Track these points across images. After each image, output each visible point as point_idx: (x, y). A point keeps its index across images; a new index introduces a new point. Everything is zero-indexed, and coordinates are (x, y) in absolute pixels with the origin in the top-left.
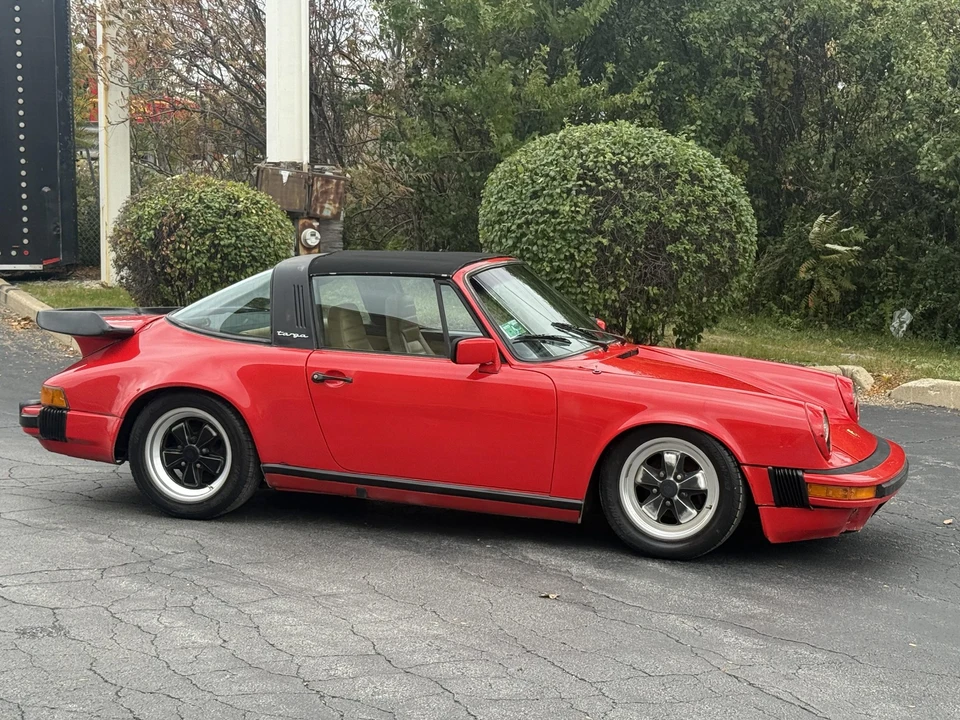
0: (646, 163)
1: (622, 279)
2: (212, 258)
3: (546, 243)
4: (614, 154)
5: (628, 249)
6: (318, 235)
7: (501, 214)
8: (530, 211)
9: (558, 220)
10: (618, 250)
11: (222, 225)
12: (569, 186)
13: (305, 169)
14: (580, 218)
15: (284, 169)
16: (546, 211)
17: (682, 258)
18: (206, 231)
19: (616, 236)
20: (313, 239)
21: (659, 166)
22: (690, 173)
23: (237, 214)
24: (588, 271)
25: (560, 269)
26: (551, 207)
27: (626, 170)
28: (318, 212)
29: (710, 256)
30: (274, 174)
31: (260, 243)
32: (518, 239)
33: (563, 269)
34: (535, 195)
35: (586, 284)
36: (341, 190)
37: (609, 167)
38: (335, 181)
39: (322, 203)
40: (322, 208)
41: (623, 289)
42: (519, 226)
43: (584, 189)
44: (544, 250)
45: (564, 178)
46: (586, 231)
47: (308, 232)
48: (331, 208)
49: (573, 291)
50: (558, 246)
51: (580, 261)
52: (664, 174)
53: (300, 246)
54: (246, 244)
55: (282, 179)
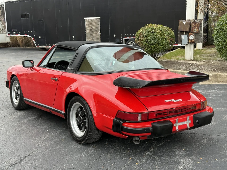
2: (147, 42)
6: (193, 37)
11: (149, 35)
18: (146, 36)
20: (192, 38)
23: (153, 33)
25: (223, 44)
28: (193, 31)
31: (157, 39)
36: (199, 26)
38: (197, 24)
39: (194, 29)
40: (194, 30)
48: (196, 30)
50: (222, 38)
53: (189, 40)
54: (153, 39)
55: (183, 24)
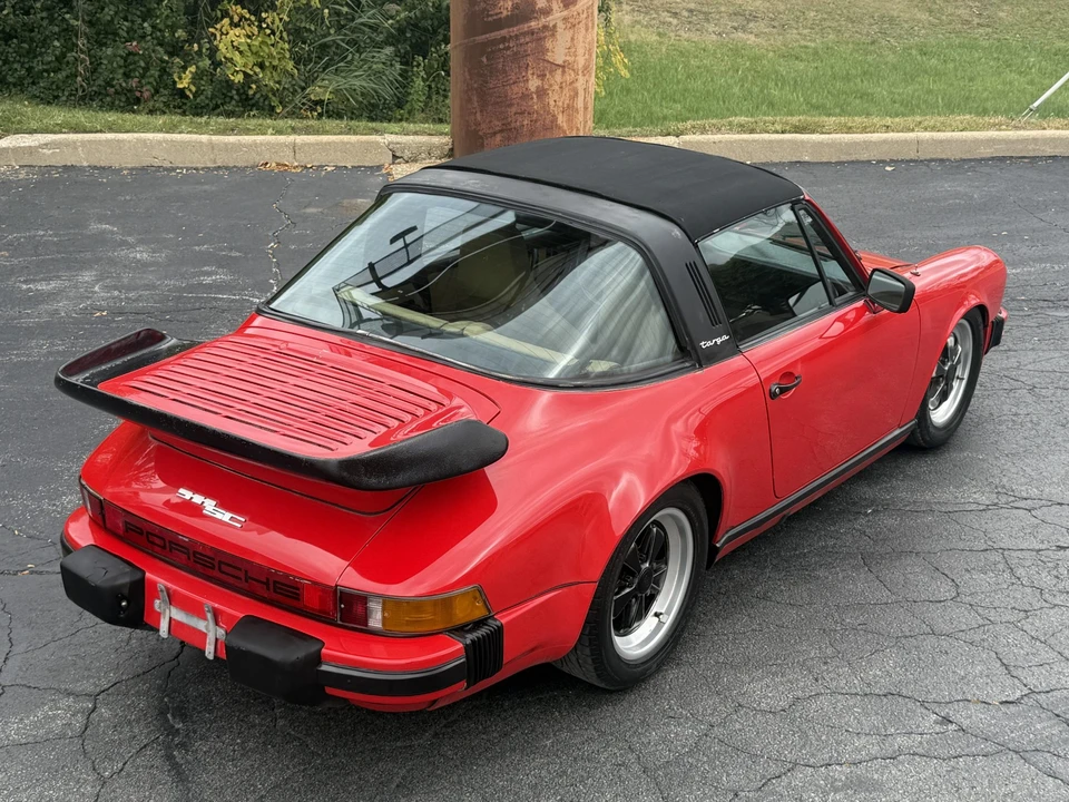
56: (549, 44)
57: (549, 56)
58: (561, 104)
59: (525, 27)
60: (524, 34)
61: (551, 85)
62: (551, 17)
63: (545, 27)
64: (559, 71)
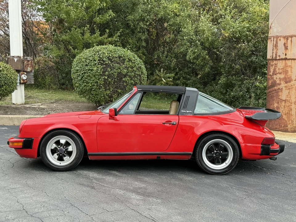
0: (117, 56)
1: (111, 88)
3: (90, 78)
4: (108, 54)
5: (112, 80)
6: (26, 76)
7: (78, 70)
8: (85, 69)
9: (93, 72)
10: (110, 80)
12: (96, 63)
13: (22, 58)
14: (99, 71)
15: (15, 58)
16: (89, 70)
17: (127, 82)
19: (109, 76)
20: (25, 77)
21: (120, 57)
22: (128, 59)
24: (102, 86)
26: (91, 68)
27: (111, 58)
28: (26, 70)
29: (134, 81)
30: (12, 59)
31: (7, 79)
32: (82, 77)
33: (95, 85)
34: (86, 65)
35: (101, 89)
36: (32, 64)
37: (106, 57)
38: (30, 61)
39: (27, 67)
40: (27, 69)
41: (111, 90)
42: (82, 74)
43: (100, 63)
44: (89, 80)
45: (95, 60)
46: (101, 75)
47: (23, 76)
48: (30, 69)
49: (98, 91)
51: (99, 83)
52: (122, 59)
53: (21, 80)
54: (3, 79)
55: (15, 61)
56: (280, 94)
57: (280, 97)
58: (284, 112)
59: (274, 89)
60: (273, 90)
61: (281, 106)
62: (281, 86)
63: (279, 89)
64: (284, 102)
